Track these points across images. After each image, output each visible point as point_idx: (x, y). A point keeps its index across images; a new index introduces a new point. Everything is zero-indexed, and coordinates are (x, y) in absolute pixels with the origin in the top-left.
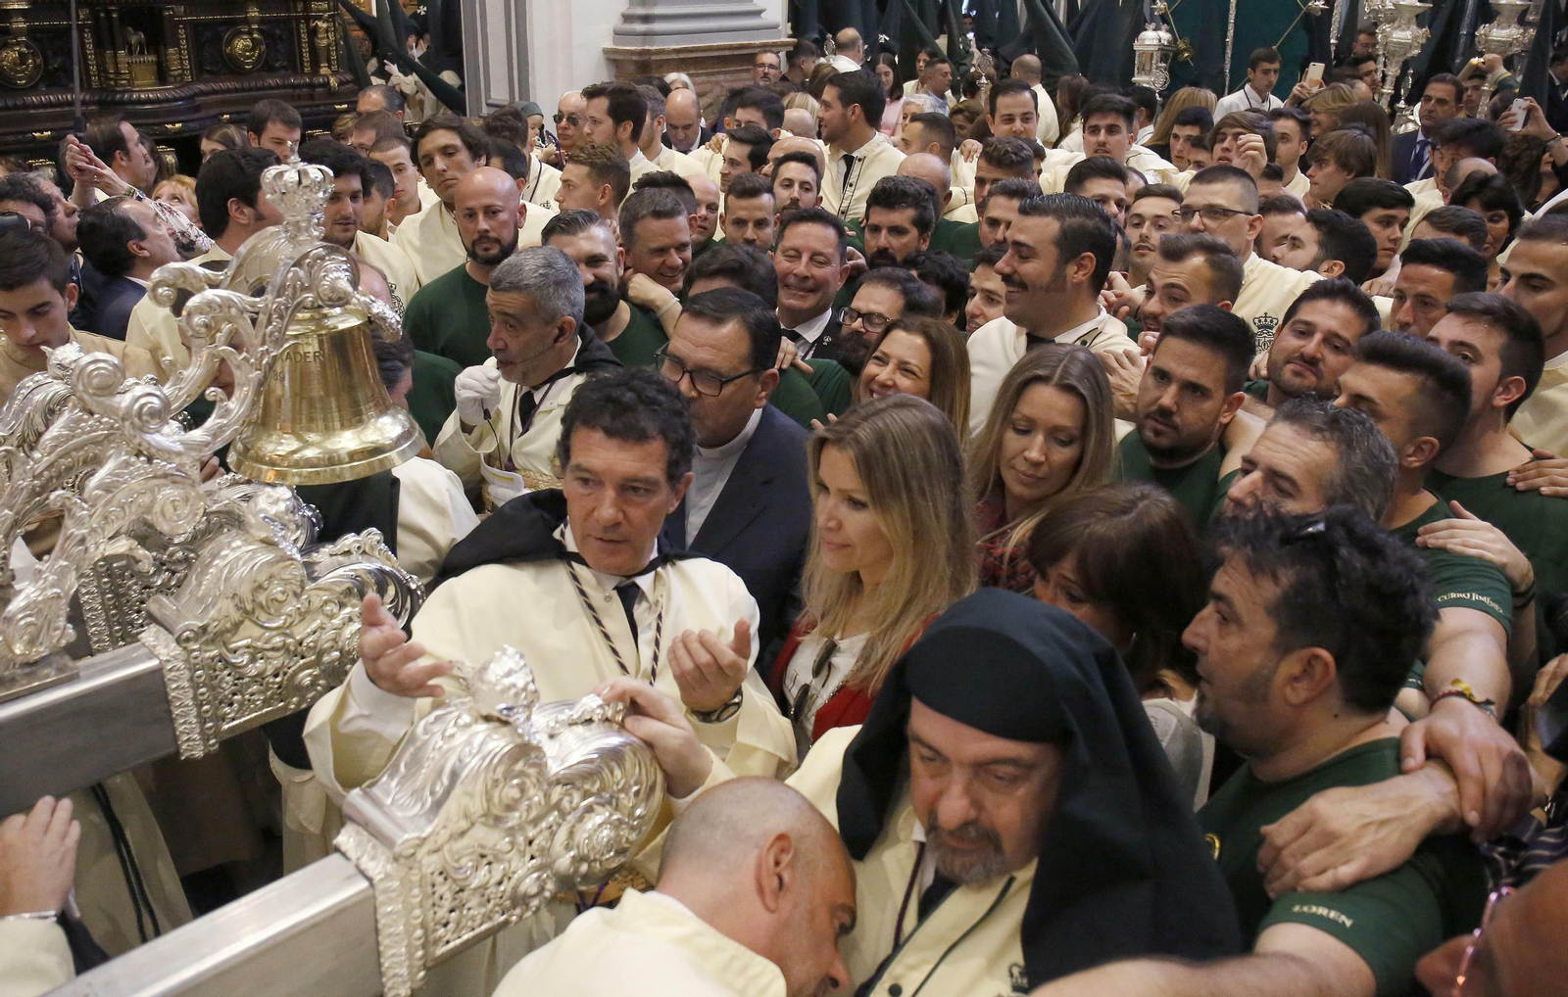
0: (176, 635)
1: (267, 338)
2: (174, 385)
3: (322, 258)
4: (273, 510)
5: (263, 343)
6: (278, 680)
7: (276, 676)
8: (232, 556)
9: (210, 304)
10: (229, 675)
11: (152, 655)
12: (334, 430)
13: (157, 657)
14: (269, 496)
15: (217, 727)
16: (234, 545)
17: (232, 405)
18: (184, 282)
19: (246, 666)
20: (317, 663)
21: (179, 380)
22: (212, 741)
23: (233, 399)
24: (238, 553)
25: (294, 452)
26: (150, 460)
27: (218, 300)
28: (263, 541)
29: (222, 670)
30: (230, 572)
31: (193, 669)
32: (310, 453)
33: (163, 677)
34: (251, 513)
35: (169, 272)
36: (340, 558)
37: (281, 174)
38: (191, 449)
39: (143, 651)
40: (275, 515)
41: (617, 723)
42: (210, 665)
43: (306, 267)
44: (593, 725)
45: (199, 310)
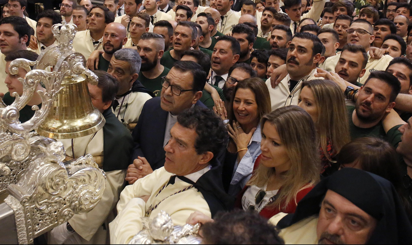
0: (21, 200)
1: (54, 86)
2: (16, 102)
3: (74, 57)
4: (56, 151)
5: (53, 89)
6: (56, 213)
7: (55, 212)
8: (41, 168)
9: (35, 75)
10: (39, 213)
11: (10, 208)
12: (74, 118)
13: (12, 209)
14: (55, 145)
15: (33, 234)
16: (41, 164)
17: (41, 111)
18: (22, 65)
19: (45, 209)
20: (70, 206)
21: (18, 100)
22: (31, 239)
23: (41, 109)
24: (43, 167)
25: (60, 127)
26: (12, 134)
27: (37, 73)
28: (52, 162)
29: (36, 212)
30: (41, 174)
31: (25, 213)
32: (65, 127)
33: (14, 217)
34: (48, 152)
35: (17, 62)
36: (78, 166)
37: (60, 27)
38: (26, 129)
39: (7, 206)
40: (57, 152)
41: (196, 234)
42: (32, 211)
43: (68, 61)
44: (189, 237)
45: (31, 77)
